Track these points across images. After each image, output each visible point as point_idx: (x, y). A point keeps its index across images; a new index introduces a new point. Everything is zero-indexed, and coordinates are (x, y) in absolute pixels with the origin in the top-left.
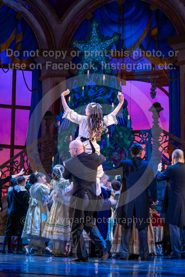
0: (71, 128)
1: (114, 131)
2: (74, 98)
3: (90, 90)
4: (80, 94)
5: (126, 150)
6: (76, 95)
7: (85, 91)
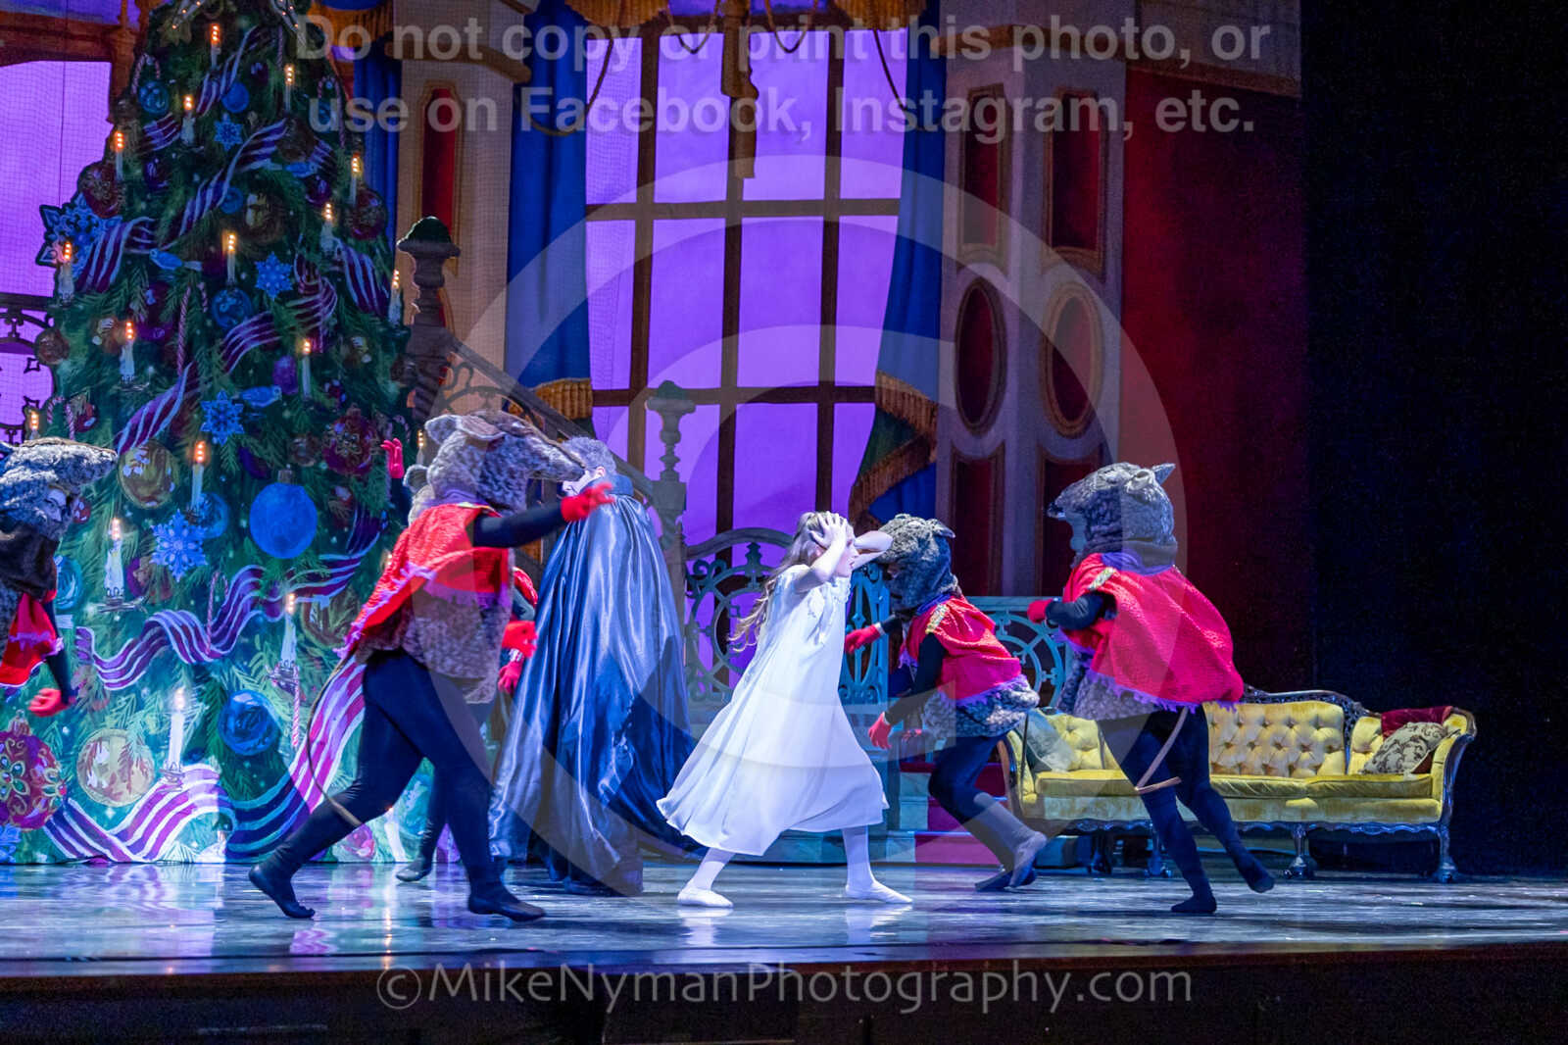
0: (126, 281)
1: (332, 330)
2: (141, 142)
3: (220, 120)
4: (170, 129)
5: (382, 419)
6: (150, 130)
7: (197, 122)
